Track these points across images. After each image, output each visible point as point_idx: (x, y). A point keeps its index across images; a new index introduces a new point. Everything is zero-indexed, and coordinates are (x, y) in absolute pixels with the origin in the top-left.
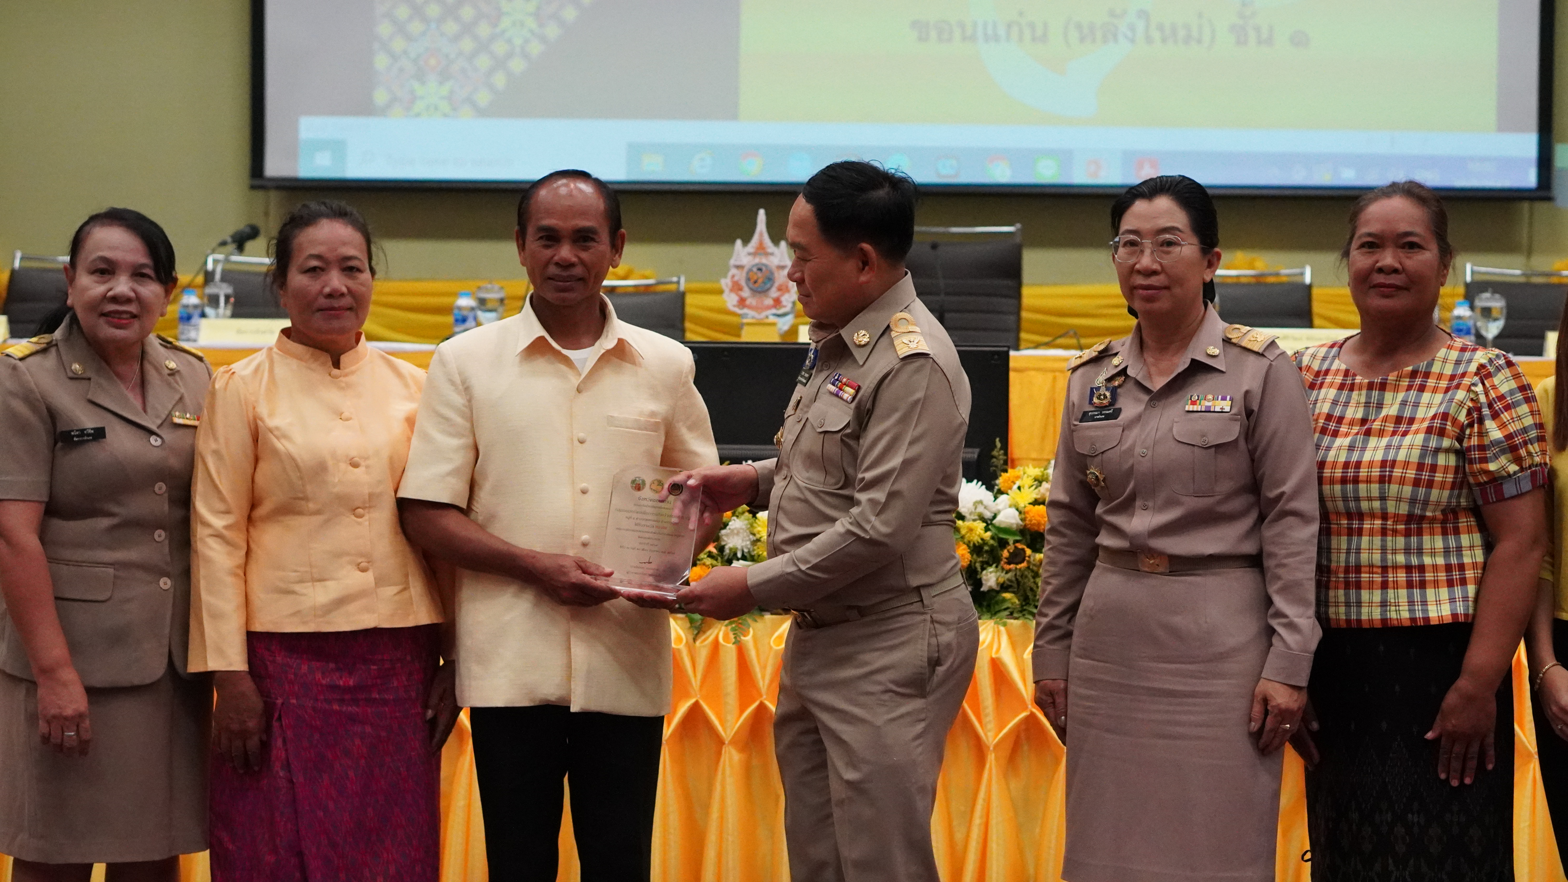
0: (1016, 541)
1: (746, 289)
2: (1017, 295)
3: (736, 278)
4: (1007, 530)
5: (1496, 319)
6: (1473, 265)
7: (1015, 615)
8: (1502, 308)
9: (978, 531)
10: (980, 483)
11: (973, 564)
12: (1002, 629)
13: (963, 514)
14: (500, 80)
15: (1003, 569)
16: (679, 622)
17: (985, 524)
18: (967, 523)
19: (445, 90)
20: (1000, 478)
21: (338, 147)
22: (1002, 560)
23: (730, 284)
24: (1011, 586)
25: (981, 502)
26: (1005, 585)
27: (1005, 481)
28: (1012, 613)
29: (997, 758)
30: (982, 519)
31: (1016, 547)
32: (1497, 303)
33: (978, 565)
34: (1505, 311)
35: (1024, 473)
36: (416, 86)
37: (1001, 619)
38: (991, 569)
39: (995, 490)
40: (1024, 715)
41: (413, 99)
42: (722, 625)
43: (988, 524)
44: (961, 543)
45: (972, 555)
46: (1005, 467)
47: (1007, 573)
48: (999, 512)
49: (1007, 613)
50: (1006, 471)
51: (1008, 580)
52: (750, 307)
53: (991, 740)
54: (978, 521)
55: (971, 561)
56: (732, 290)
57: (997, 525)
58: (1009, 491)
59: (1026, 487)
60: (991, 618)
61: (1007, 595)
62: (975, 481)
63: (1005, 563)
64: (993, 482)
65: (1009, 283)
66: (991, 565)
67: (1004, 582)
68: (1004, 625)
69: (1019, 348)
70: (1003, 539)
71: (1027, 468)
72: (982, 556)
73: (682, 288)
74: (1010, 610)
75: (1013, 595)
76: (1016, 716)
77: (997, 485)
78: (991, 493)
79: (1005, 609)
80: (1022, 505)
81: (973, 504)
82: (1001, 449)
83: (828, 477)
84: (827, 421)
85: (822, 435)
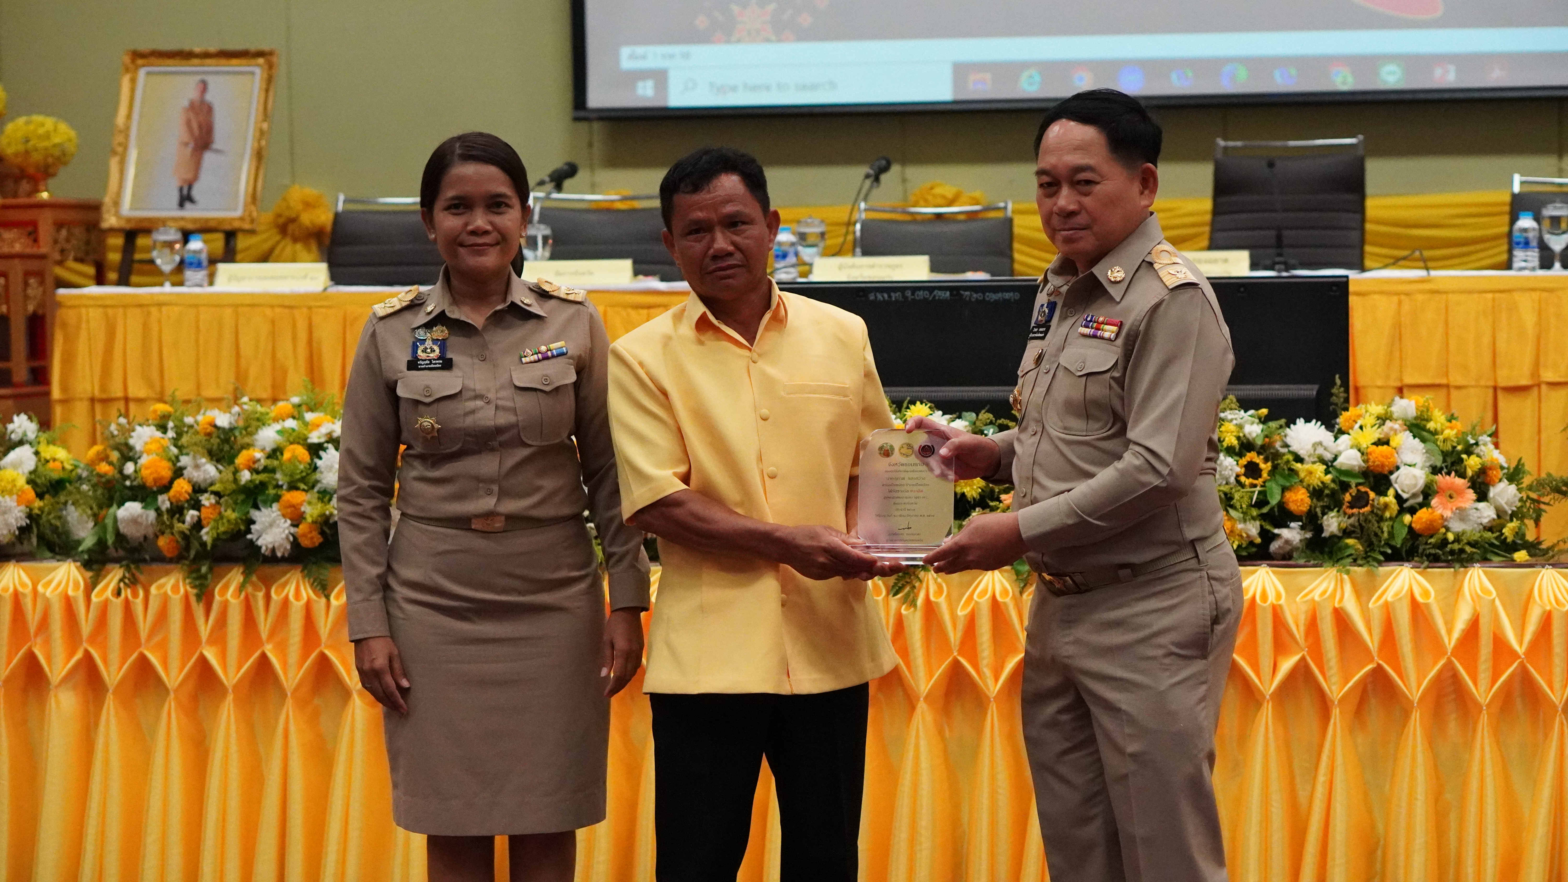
0: (1359, 484)
2: (1361, 209)
4: (1348, 473)
7: (1360, 562)
9: (1318, 474)
10: (1319, 423)
11: (1313, 509)
12: (1345, 577)
13: (1302, 456)
15: (1345, 514)
16: (1006, 574)
17: (1325, 467)
18: (1306, 466)
19: (767, 13)
20: (1341, 417)
21: (660, 77)
22: (1343, 504)
24: (1354, 532)
25: (1320, 443)
26: (1347, 531)
27: (1345, 421)
28: (1355, 560)
29: (1341, 712)
30: (1322, 461)
31: (1358, 491)
33: (1318, 510)
35: (1367, 411)
36: (736, 10)
37: (1344, 567)
38: (1332, 514)
39: (1336, 430)
40: (1370, 667)
41: (734, 23)
43: (1328, 467)
44: (1300, 487)
45: (1312, 500)
46: (1346, 405)
47: (1349, 517)
48: (1340, 453)
49: (1350, 560)
50: (1347, 409)
51: (1352, 525)
53: (1335, 695)
54: (1318, 464)
55: (1311, 506)
57: (1338, 467)
58: (1350, 431)
59: (1369, 426)
60: (1333, 565)
61: (1350, 541)
62: (1314, 421)
63: (1348, 507)
64: (1333, 422)
65: (1351, 196)
66: (1332, 510)
67: (1347, 528)
68: (1348, 572)
69: (1363, 269)
70: (1344, 482)
71: (1371, 405)
72: (1323, 500)
73: (1009, 213)
74: (1353, 557)
75: (1356, 541)
76: (1363, 668)
77: (1338, 424)
78: (1331, 434)
79: (1348, 556)
80: (1365, 446)
81: (1311, 445)
82: (1341, 386)
83: (1090, 422)
84: (1087, 364)
85: (1084, 378)
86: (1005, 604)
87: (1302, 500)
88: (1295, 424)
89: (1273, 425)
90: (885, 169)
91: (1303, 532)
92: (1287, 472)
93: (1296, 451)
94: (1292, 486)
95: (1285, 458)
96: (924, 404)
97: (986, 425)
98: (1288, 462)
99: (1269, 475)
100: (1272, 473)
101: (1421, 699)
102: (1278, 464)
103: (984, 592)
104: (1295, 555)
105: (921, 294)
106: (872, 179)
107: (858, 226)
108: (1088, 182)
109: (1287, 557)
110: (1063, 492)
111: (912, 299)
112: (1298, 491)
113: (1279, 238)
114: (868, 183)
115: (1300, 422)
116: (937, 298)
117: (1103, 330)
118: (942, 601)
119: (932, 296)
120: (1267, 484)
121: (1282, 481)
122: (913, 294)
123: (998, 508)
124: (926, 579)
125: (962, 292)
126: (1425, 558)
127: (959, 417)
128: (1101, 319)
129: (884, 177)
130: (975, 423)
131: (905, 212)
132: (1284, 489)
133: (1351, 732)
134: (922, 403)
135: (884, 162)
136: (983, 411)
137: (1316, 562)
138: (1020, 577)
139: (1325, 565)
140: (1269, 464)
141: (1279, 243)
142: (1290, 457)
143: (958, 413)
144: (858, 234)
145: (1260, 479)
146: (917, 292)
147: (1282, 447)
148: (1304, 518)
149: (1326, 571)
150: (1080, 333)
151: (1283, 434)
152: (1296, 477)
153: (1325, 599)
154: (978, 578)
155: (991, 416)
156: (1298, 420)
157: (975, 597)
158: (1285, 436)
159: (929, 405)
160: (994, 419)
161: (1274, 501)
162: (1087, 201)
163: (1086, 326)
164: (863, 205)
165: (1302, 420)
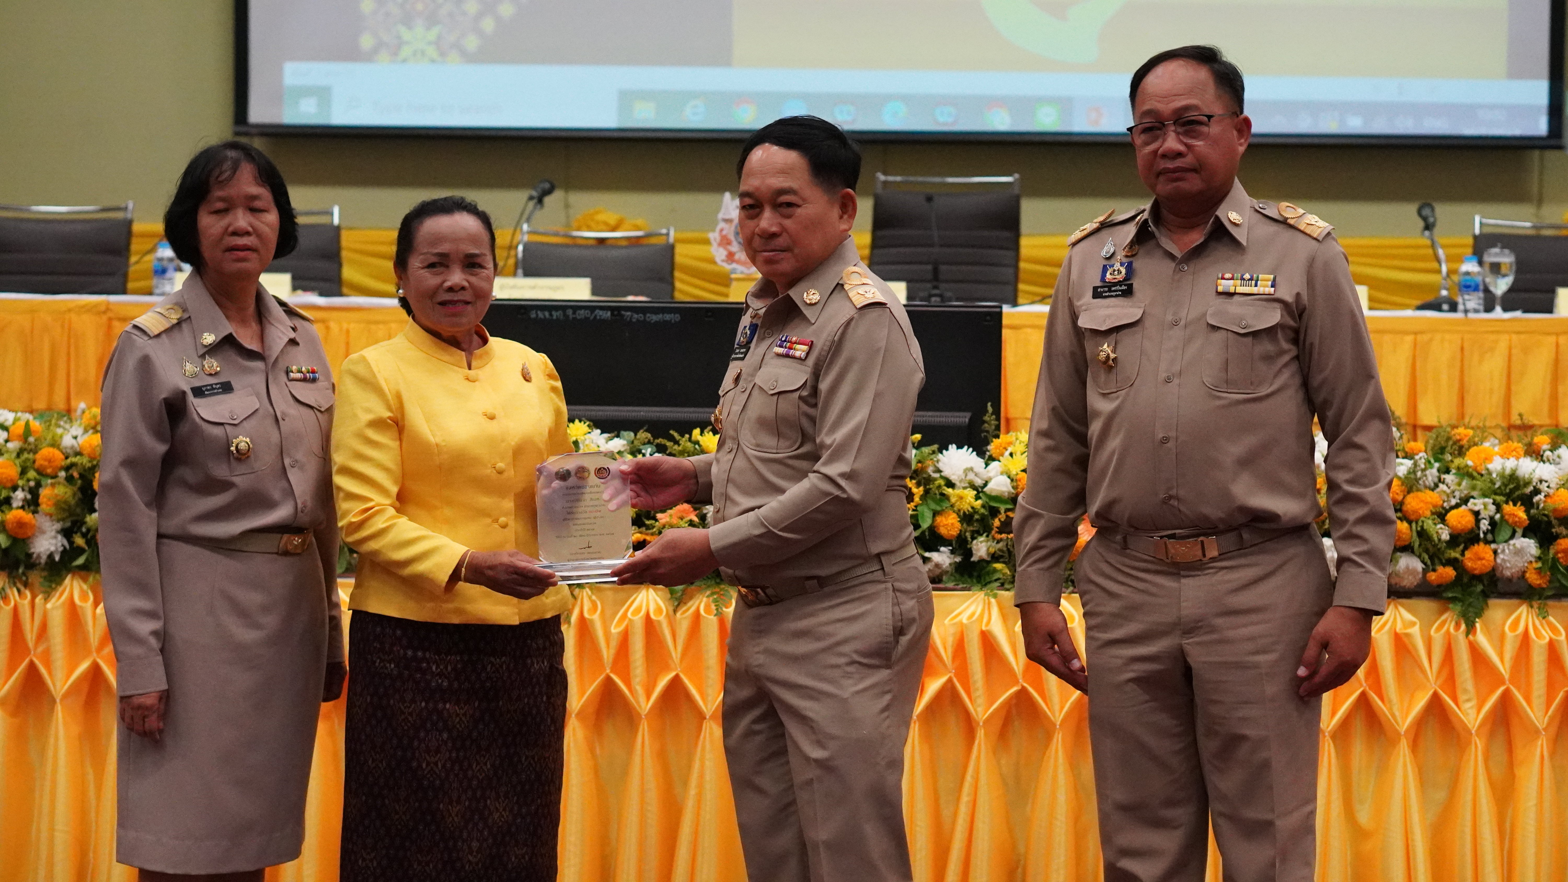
0: (1007, 510)
1: (735, 243)
2: (1015, 246)
3: (724, 233)
4: (997, 498)
5: (1504, 276)
6: (1483, 217)
7: (1007, 586)
8: (1511, 264)
9: (968, 499)
10: (971, 449)
11: (963, 533)
12: (993, 600)
13: (953, 481)
14: (488, 25)
15: (994, 538)
16: (660, 593)
17: (975, 492)
18: (957, 491)
19: (433, 34)
20: (992, 444)
21: (323, 94)
22: (992, 529)
23: (718, 239)
24: (1002, 557)
25: (971, 469)
26: (996, 555)
27: (996, 448)
28: (1002, 584)
29: (986, 734)
30: (973, 486)
31: (1007, 516)
32: (1507, 259)
33: (968, 535)
34: (1514, 268)
35: (1017, 439)
36: (403, 31)
37: (992, 591)
38: (981, 539)
39: (987, 457)
40: (1015, 689)
41: (400, 44)
42: (703, 597)
43: (978, 492)
44: (951, 512)
45: (962, 525)
46: (997, 432)
47: (998, 542)
48: (991, 479)
49: (997, 584)
50: (998, 437)
51: (1000, 550)
52: (738, 262)
53: (980, 716)
54: (969, 489)
55: (961, 531)
56: (720, 245)
57: (988, 493)
58: (1001, 458)
59: (1019, 454)
60: (981, 589)
61: (998, 566)
62: (966, 447)
63: (997, 532)
64: (984, 449)
65: (1007, 234)
66: (981, 535)
67: (995, 552)
68: (995, 596)
69: (1015, 304)
70: (994, 507)
71: (1021, 433)
72: (972, 525)
73: (671, 240)
74: (1001, 581)
75: (1004, 565)
76: (1007, 690)
77: (989, 451)
78: (982, 460)
79: (996, 580)
80: (1014, 473)
81: (962, 471)
82: (992, 414)
83: (781, 440)
84: (780, 383)
85: (775, 397)
86: (659, 621)
87: (952, 524)
88: (947, 449)
89: (926, 450)
90: (549, 192)
91: (953, 556)
92: (938, 497)
93: (948, 476)
94: (943, 510)
95: (937, 483)
96: (583, 422)
97: (644, 444)
98: (939, 487)
99: (921, 499)
100: (924, 497)
101: (1064, 721)
102: (930, 489)
103: (638, 610)
104: (944, 578)
105: (582, 314)
106: (535, 201)
107: (520, 248)
108: (790, 205)
109: (937, 580)
110: (752, 509)
111: (573, 318)
112: (949, 515)
113: (936, 271)
114: (531, 204)
115: (953, 448)
116: (598, 317)
117: (795, 349)
118: (596, 618)
119: (593, 315)
120: (918, 508)
121: (933, 506)
122: (574, 313)
123: (654, 527)
124: (580, 597)
125: (623, 312)
126: (1070, 583)
127: (618, 436)
128: (794, 339)
129: (547, 200)
130: (633, 442)
131: (566, 236)
132: (935, 514)
133: (994, 753)
134: (580, 421)
135: (547, 186)
136: (641, 431)
137: (965, 586)
138: (674, 596)
139: (974, 588)
140: (921, 488)
141: (936, 276)
142: (942, 482)
143: (616, 432)
144: (520, 255)
145: (912, 503)
146: (578, 312)
147: (934, 472)
148: (954, 542)
149: (974, 595)
150: (775, 352)
151: (935, 459)
152: (947, 502)
153: (971, 622)
154: (632, 596)
155: (649, 435)
156: (950, 446)
157: (629, 615)
158: (938, 461)
159: (588, 423)
160: (652, 439)
161: (925, 524)
162: (787, 223)
163: (781, 346)
164: (525, 227)
165: (954, 446)
